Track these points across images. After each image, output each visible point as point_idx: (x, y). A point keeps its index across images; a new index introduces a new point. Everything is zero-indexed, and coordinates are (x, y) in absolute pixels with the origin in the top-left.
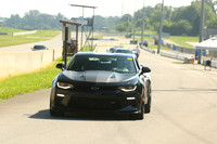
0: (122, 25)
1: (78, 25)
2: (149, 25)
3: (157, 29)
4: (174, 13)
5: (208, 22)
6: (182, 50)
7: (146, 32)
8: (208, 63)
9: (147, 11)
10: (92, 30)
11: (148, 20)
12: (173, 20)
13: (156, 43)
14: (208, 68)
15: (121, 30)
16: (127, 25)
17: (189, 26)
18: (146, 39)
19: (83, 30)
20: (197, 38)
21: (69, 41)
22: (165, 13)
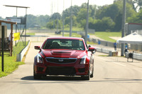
0: (53, 23)
1: (12, 23)
21: (5, 37)
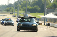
0: (8, 8)
4: (32, 3)
5: (48, 6)
6: (36, 19)
7: (20, 12)
11: (20, 6)
14: (48, 27)
15: (8, 11)
16: (11, 8)
17: (39, 9)
18: (19, 15)
20: (43, 14)
22: (28, 3)
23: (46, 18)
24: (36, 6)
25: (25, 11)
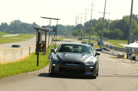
0: (76, 31)
1: (46, 31)
2: (94, 32)
3: (100, 35)
4: (111, 24)
5: (134, 30)
6: (116, 49)
7: (92, 37)
8: (134, 58)
9: (93, 22)
10: (56, 34)
11: (93, 28)
12: (111, 28)
13: (99, 44)
14: (133, 61)
15: (75, 35)
16: (79, 31)
17: (121, 33)
18: (92, 41)
19: (50, 34)
22: (105, 24)
23: (131, 49)
24: (116, 30)
25: (101, 37)
